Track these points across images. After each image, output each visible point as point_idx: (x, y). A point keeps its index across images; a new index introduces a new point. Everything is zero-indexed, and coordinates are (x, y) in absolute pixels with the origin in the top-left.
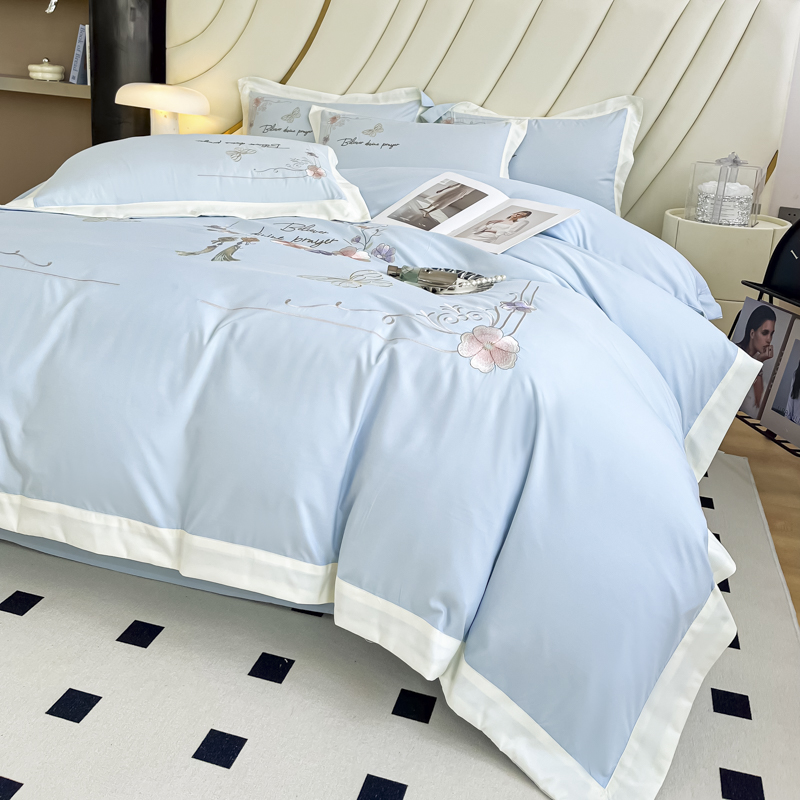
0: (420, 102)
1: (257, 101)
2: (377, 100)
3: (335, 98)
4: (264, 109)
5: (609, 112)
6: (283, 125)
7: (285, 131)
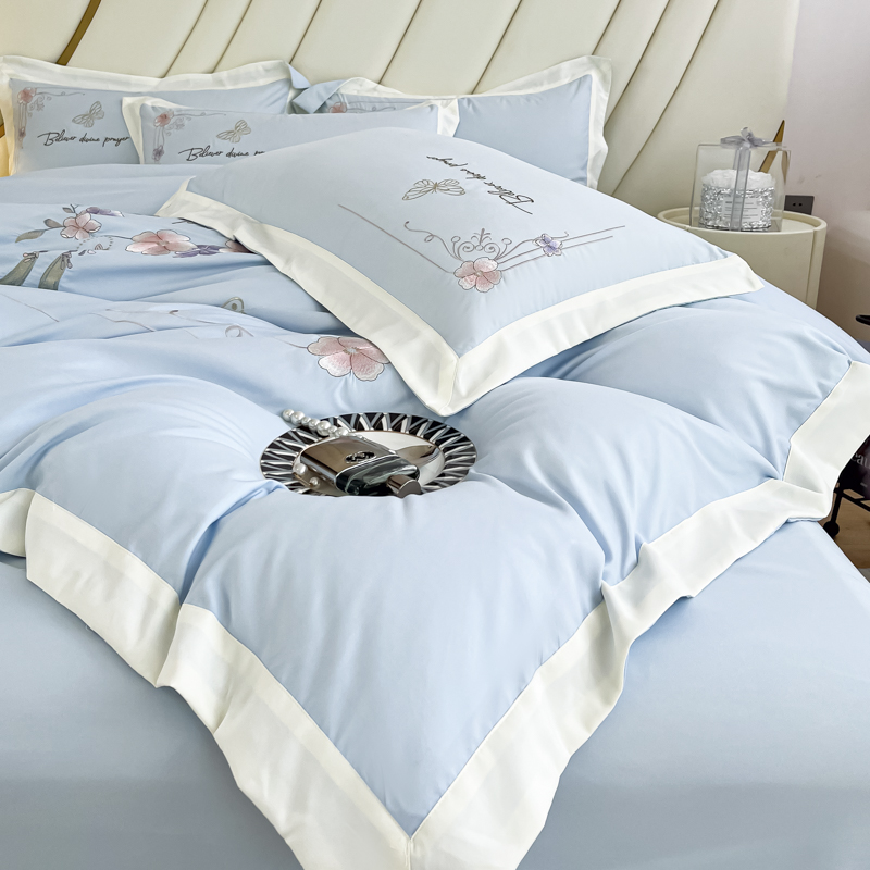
0: (289, 81)
1: (26, 95)
2: (220, 82)
3: (153, 82)
4: (40, 107)
5: (566, 81)
6: (78, 130)
7: (82, 140)
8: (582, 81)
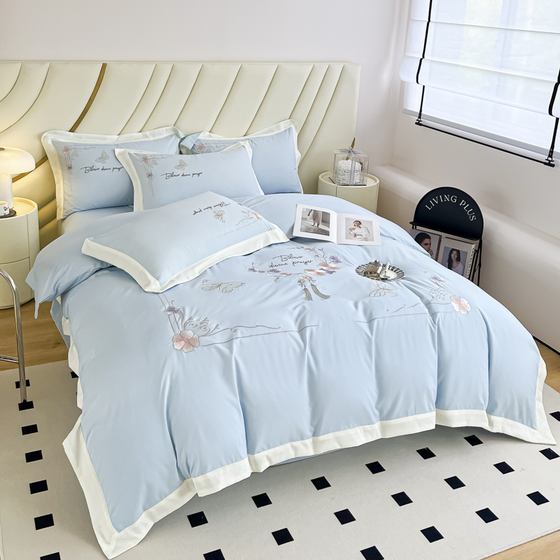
0: (177, 135)
1: (67, 149)
2: (147, 137)
4: (77, 155)
5: (283, 130)
7: (103, 169)
8: (290, 129)
